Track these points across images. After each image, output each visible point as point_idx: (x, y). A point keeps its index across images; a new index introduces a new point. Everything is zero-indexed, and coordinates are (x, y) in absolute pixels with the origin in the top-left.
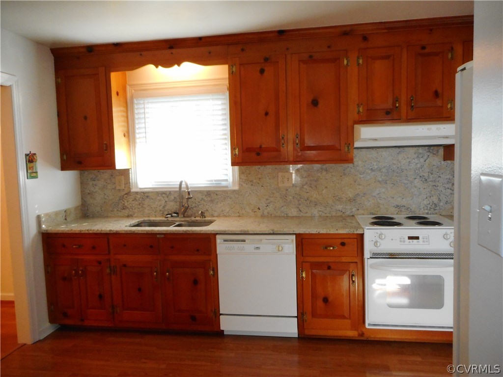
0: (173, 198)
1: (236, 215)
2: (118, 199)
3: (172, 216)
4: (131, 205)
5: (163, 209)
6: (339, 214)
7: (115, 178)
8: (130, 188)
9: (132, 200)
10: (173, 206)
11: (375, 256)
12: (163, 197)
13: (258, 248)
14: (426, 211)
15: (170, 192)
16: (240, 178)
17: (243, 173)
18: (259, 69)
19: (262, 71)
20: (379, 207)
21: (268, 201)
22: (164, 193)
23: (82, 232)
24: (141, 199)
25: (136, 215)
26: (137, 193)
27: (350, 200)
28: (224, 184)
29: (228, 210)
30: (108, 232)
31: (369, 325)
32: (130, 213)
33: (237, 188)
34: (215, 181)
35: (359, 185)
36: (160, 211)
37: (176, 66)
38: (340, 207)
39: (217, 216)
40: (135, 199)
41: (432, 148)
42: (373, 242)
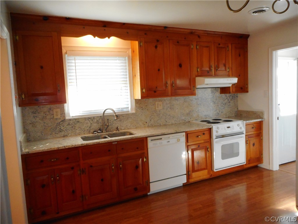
0: (96, 121)
1: (134, 128)
2: (56, 125)
3: (98, 132)
4: (66, 129)
5: (90, 129)
6: (183, 121)
7: (53, 110)
8: (65, 117)
9: (66, 125)
10: (95, 126)
11: (217, 137)
12: (89, 121)
13: (169, 142)
14: (215, 117)
15: (94, 118)
16: (136, 106)
17: (137, 103)
18: (155, 45)
19: (156, 47)
20: (199, 116)
21: (151, 118)
22: (90, 118)
23: (60, 149)
24: (73, 124)
25: (70, 135)
26: (70, 120)
27: (187, 114)
28: (125, 110)
29: (130, 125)
30: (81, 146)
31: (216, 170)
32: (66, 134)
33: (134, 112)
34: (122, 108)
35: (191, 106)
36: (88, 130)
37: (107, 38)
38: (183, 118)
39: (124, 129)
40: (69, 124)
41: (216, 88)
42: (216, 131)
